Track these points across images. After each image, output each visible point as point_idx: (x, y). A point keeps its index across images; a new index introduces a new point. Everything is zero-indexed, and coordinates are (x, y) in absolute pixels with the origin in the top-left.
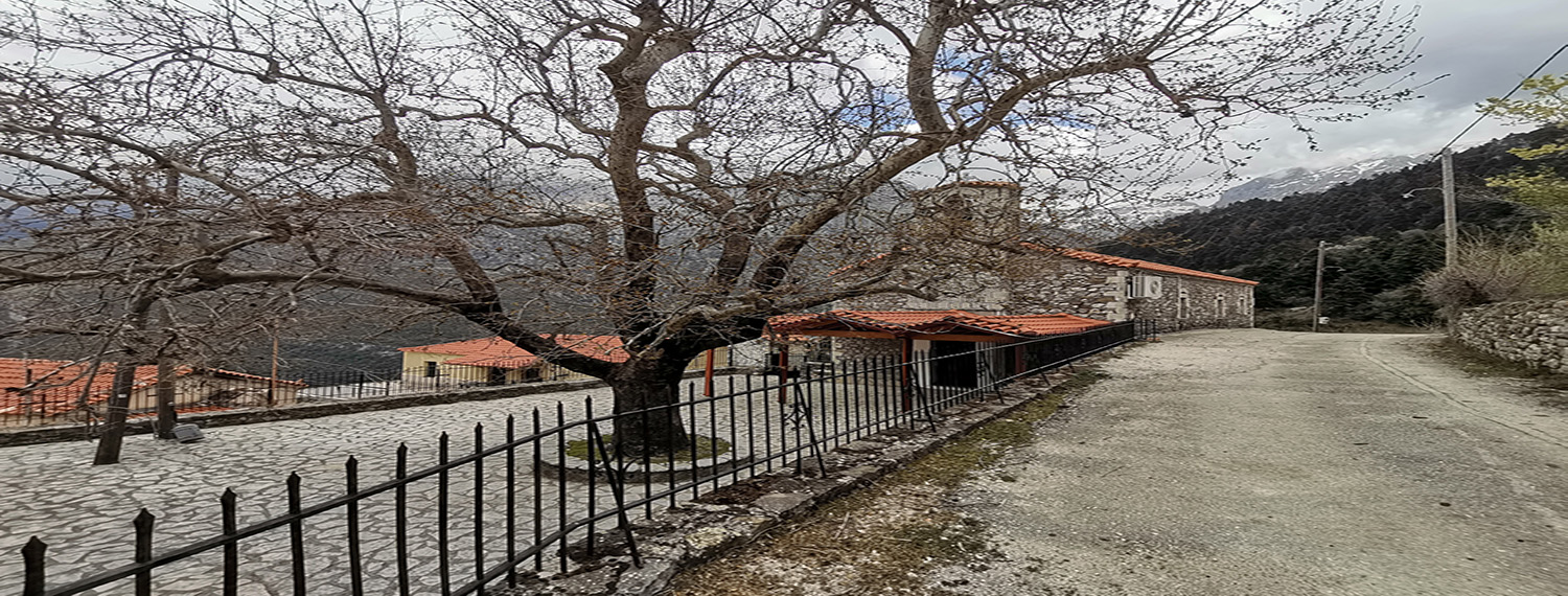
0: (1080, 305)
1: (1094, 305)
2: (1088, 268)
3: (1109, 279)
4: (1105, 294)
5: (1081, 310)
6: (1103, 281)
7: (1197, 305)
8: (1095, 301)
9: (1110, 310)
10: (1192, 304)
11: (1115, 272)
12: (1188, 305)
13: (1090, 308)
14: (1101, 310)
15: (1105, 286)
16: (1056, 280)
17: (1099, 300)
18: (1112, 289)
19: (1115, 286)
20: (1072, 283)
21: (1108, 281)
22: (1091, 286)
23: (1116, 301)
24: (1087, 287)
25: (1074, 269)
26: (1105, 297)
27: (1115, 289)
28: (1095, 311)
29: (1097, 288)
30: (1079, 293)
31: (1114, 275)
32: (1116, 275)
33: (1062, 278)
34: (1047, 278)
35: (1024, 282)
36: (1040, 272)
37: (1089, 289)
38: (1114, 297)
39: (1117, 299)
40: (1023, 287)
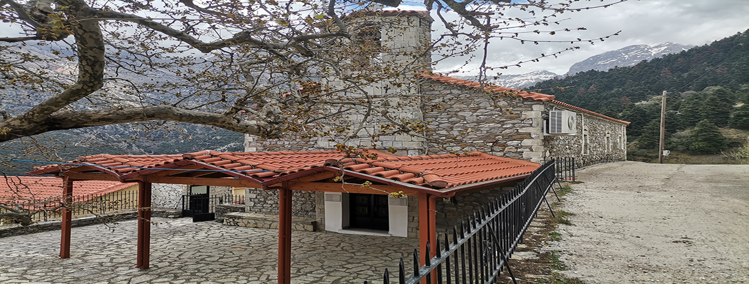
1: (509, 143)
2: (502, 103)
3: (525, 114)
4: (520, 131)
6: (518, 116)
7: (594, 142)
9: (526, 147)
10: (591, 140)
11: (531, 106)
12: (589, 142)
13: (505, 146)
14: (517, 148)
15: (520, 122)
16: (471, 116)
17: (515, 138)
18: (528, 125)
19: (531, 122)
20: (486, 119)
21: (523, 117)
22: (506, 122)
23: (532, 138)
24: (502, 123)
25: (488, 103)
26: (520, 134)
27: (531, 125)
28: (510, 149)
29: (512, 124)
30: (493, 130)
31: (530, 109)
32: (532, 110)
33: (475, 114)
34: (460, 114)
35: (436, 118)
36: (453, 108)
37: (504, 125)
38: (530, 134)
39: (533, 136)
40: (435, 124)
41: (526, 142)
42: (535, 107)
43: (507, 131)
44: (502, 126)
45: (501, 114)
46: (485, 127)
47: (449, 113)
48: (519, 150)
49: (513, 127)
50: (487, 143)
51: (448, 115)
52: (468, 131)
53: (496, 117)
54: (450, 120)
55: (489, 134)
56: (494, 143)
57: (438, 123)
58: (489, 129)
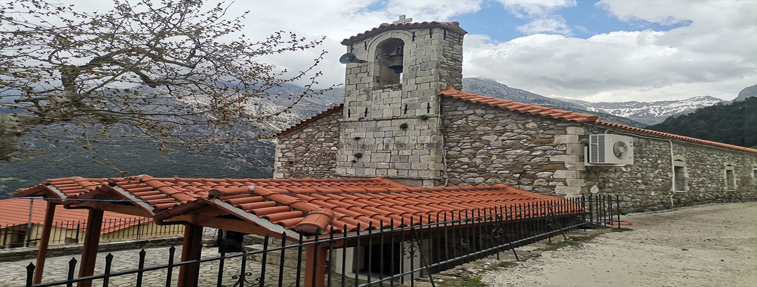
0: (523, 173)
1: (539, 174)
2: (532, 125)
3: (557, 139)
4: (552, 159)
5: (524, 180)
6: (550, 141)
7: (699, 176)
8: (540, 167)
9: (559, 180)
10: (693, 174)
11: (564, 129)
12: (686, 175)
13: (534, 177)
14: (548, 181)
15: (552, 148)
16: (496, 140)
17: (545, 167)
18: (561, 152)
19: (565, 149)
20: (513, 144)
21: (556, 141)
22: (535, 148)
23: (566, 169)
24: (531, 149)
25: (515, 125)
26: (552, 163)
27: (565, 152)
28: (541, 182)
29: (543, 150)
30: (521, 157)
31: (563, 133)
32: (566, 133)
33: (500, 138)
34: (484, 138)
35: (458, 143)
36: (477, 131)
37: (533, 152)
38: (563, 163)
39: (568, 166)
40: (458, 150)
41: (560, 174)
42: (570, 130)
43: (537, 159)
44: (531, 153)
45: (530, 138)
46: (512, 153)
47: (472, 137)
48: (551, 184)
49: (543, 155)
50: (514, 173)
51: (471, 139)
52: (492, 159)
53: (525, 142)
54: (473, 145)
55: (515, 162)
56: (521, 174)
57: (459, 149)
58: (515, 157)
